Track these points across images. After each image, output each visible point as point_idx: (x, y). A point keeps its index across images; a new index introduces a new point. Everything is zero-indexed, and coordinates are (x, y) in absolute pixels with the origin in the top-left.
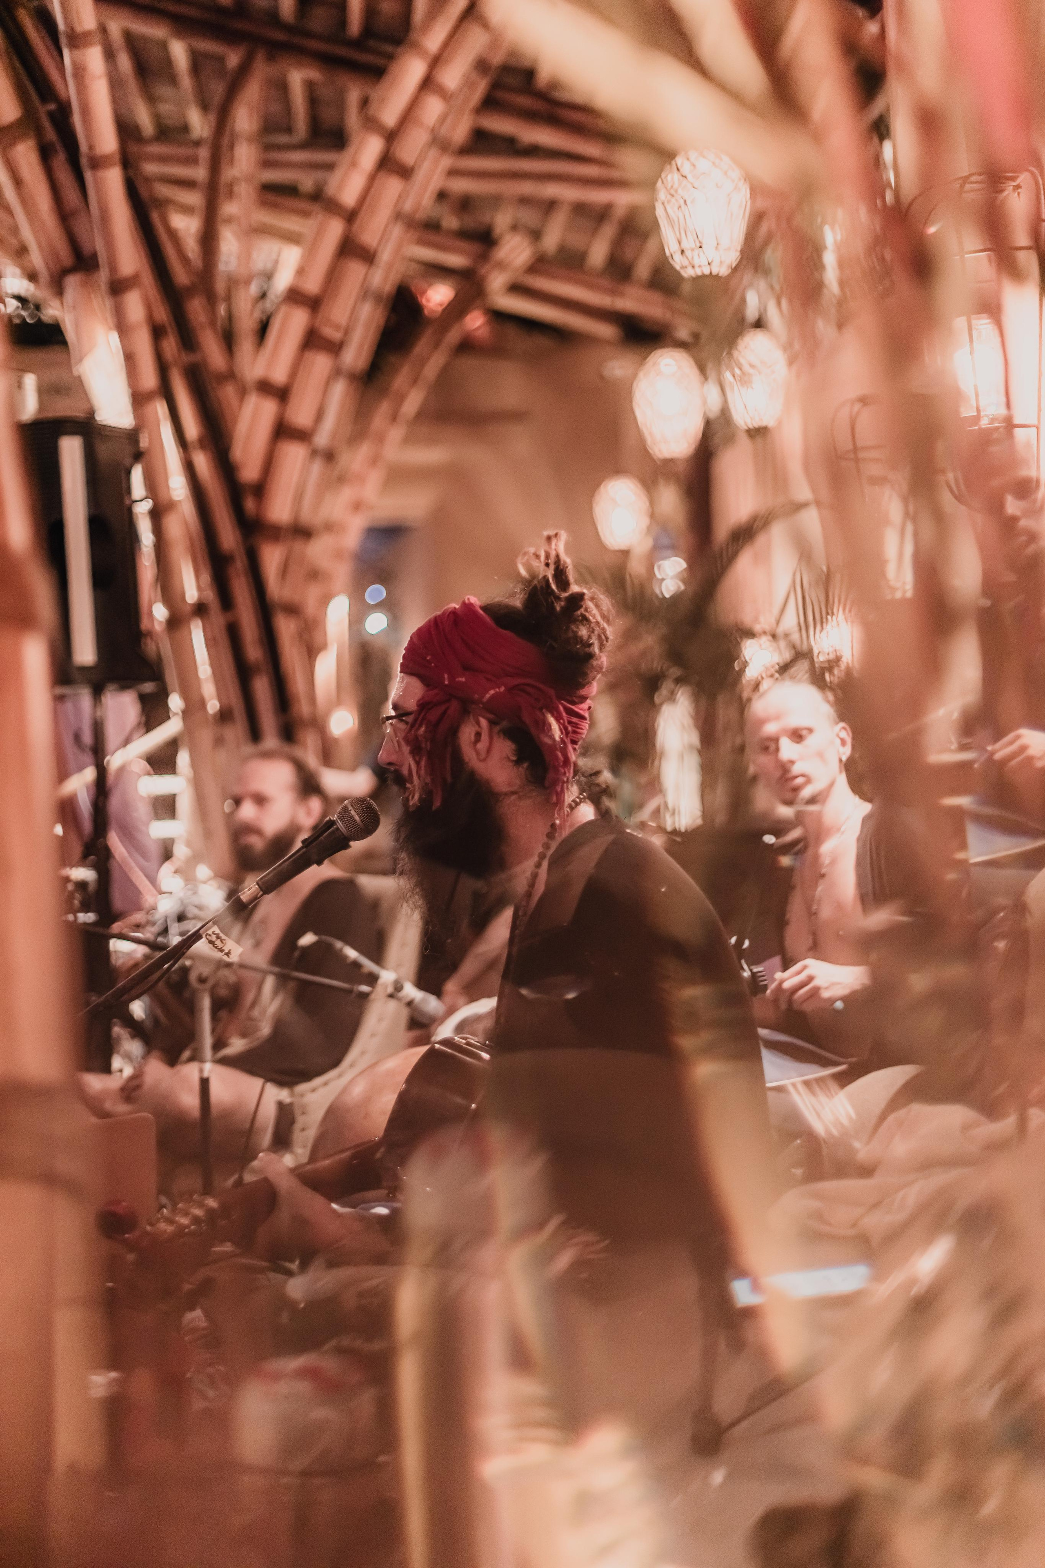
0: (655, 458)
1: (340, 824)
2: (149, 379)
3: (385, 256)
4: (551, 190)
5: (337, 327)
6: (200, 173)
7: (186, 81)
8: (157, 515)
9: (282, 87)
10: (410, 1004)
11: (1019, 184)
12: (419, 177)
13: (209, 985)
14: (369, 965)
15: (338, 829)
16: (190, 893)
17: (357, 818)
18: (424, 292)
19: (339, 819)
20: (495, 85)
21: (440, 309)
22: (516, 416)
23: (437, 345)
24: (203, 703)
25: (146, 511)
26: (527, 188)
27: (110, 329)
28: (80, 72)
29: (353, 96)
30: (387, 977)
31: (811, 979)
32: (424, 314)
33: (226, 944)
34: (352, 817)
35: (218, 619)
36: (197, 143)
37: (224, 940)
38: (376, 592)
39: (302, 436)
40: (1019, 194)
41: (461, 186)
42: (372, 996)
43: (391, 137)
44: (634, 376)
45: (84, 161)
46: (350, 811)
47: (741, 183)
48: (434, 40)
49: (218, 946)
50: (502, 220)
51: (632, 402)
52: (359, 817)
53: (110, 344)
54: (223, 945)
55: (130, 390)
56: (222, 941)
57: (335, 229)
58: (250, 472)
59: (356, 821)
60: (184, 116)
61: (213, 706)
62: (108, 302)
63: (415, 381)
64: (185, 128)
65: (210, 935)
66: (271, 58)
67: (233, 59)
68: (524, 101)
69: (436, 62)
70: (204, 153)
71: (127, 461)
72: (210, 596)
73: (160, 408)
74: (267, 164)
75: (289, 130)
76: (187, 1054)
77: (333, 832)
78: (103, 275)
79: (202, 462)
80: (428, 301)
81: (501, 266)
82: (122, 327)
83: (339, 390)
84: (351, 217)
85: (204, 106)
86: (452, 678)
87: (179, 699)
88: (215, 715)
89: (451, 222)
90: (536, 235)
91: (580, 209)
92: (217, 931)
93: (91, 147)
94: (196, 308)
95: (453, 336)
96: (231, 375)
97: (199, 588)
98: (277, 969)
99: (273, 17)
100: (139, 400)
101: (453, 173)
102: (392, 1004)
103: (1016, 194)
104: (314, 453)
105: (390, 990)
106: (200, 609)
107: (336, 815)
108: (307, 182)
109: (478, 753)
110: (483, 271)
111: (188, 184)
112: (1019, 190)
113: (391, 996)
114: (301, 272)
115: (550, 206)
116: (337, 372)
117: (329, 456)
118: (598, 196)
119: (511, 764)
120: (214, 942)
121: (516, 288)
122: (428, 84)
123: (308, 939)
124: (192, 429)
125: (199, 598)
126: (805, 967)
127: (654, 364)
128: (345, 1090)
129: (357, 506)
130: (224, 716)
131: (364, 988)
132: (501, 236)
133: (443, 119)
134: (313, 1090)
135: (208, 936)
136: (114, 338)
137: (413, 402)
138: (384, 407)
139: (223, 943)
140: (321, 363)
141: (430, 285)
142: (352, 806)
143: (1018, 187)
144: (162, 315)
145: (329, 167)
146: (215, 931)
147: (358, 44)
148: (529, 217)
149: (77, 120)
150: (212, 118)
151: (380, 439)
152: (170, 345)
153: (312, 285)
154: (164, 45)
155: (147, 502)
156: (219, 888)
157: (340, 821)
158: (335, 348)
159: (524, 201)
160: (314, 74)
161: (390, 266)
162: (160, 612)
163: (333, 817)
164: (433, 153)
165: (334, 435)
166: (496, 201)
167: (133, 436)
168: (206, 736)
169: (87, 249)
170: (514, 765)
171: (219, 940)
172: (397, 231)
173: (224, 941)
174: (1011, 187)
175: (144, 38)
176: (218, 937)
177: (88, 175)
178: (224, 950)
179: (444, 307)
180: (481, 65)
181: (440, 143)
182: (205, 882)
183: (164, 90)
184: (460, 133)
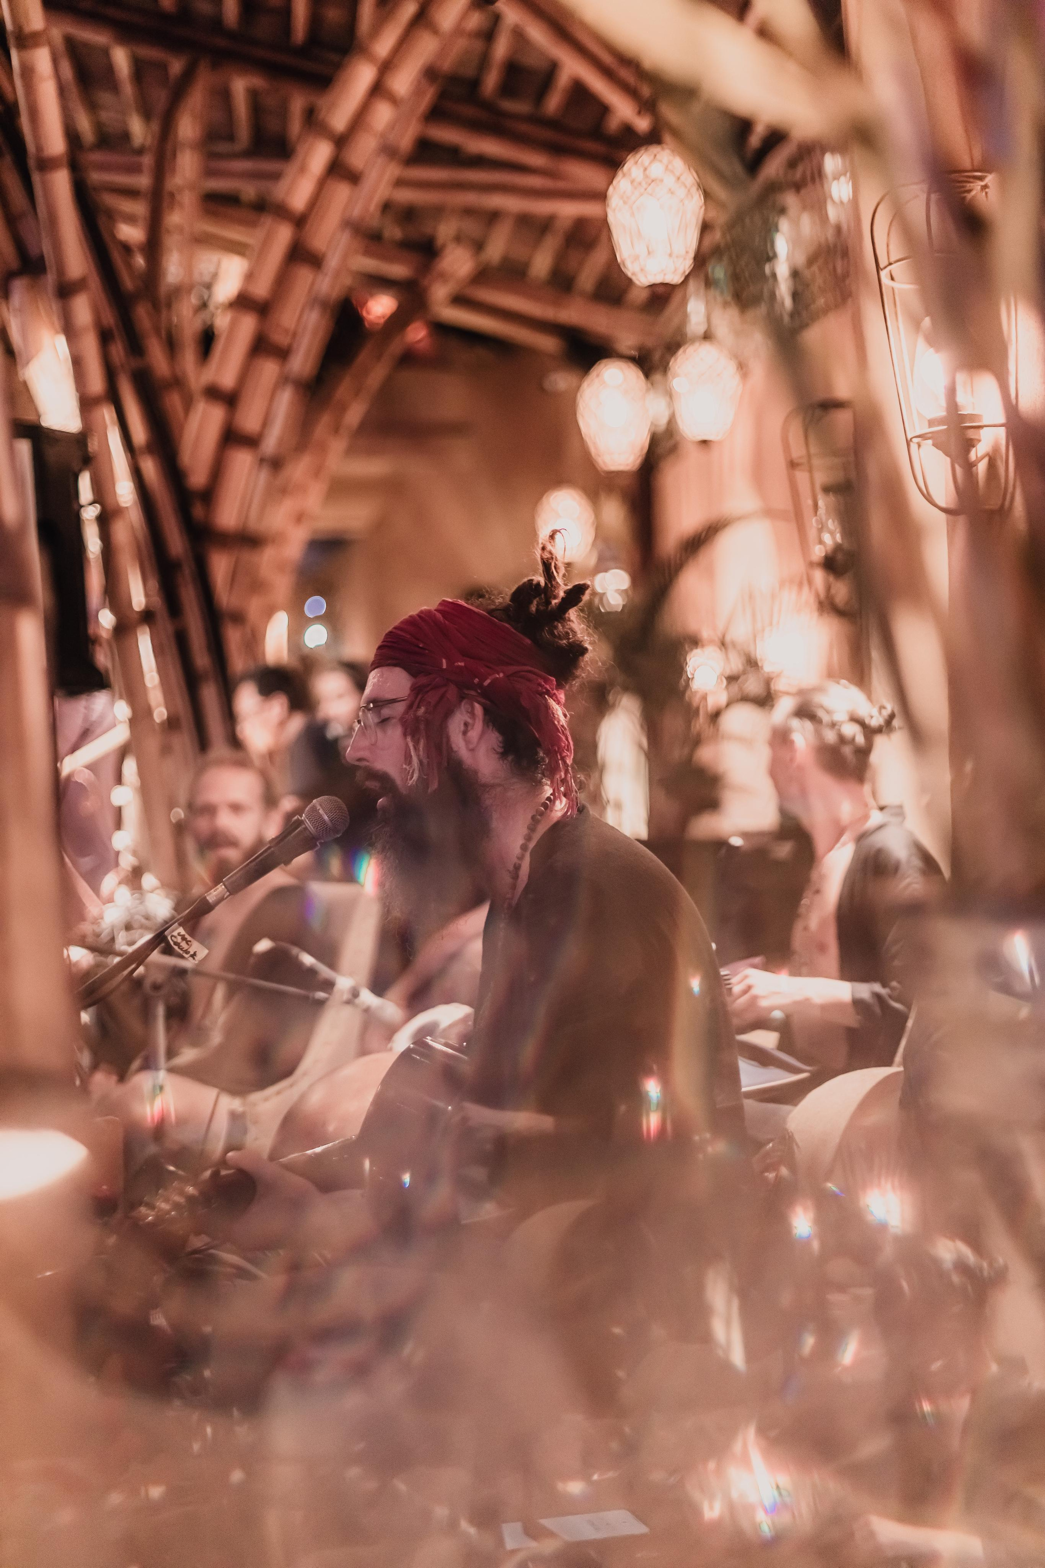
0: (599, 469)
1: (308, 824)
2: (96, 384)
3: (333, 262)
4: (496, 201)
5: (286, 331)
6: (143, 181)
7: (128, 89)
8: (104, 521)
9: (224, 96)
10: (367, 1010)
11: (987, 183)
12: (367, 184)
13: (164, 991)
14: (324, 971)
15: (306, 828)
16: (138, 902)
17: (326, 818)
18: (365, 303)
19: (307, 818)
20: (443, 95)
21: (382, 321)
22: (455, 429)
23: (379, 357)
24: (149, 712)
25: (94, 518)
26: (471, 198)
27: (57, 332)
28: (28, 72)
29: (297, 104)
30: (344, 983)
31: (749, 988)
32: (365, 326)
33: (191, 945)
34: (320, 816)
35: (165, 625)
36: (140, 151)
37: (190, 941)
38: (316, 605)
39: (251, 442)
40: (986, 193)
41: (406, 196)
42: (329, 1003)
43: (341, 142)
44: (578, 387)
45: (32, 163)
46: (319, 810)
47: (694, 190)
48: (383, 46)
49: (184, 948)
50: (445, 230)
51: (575, 414)
52: (328, 816)
53: (56, 348)
54: (189, 947)
55: (78, 394)
56: (187, 942)
57: (284, 234)
58: (198, 478)
59: (324, 820)
60: (125, 123)
61: (160, 713)
62: (55, 306)
63: (357, 393)
64: (126, 136)
65: (175, 937)
66: (216, 65)
67: (176, 66)
68: (469, 111)
69: (386, 67)
70: (147, 160)
71: (75, 466)
72: (158, 602)
73: (107, 414)
74: (209, 173)
75: (231, 137)
76: (136, 1064)
77: (301, 832)
78: (50, 279)
79: (150, 467)
80: (368, 313)
81: (443, 277)
82: (69, 330)
83: (286, 399)
84: (300, 222)
85: (147, 114)
86: (450, 662)
87: (126, 707)
88: (162, 724)
89: (394, 232)
90: (478, 246)
91: (524, 221)
92: (183, 932)
93: (39, 148)
94: (142, 313)
95: (395, 348)
96: (178, 382)
97: (147, 595)
98: (231, 976)
99: (216, 23)
100: (87, 404)
101: (400, 183)
102: (347, 1011)
103: (984, 193)
104: (262, 460)
105: (346, 997)
106: (147, 617)
107: (304, 815)
108: (249, 190)
109: (467, 742)
110: (426, 282)
111: (131, 193)
112: (987, 190)
113: (348, 1002)
114: (250, 277)
115: (493, 217)
116: (284, 380)
117: (276, 464)
118: (542, 207)
119: (497, 756)
120: (179, 943)
121: (460, 300)
122: (377, 90)
123: (263, 945)
124: (140, 433)
125: (147, 606)
126: (746, 977)
127: (598, 376)
128: (303, 1097)
129: (299, 518)
130: (172, 724)
131: (321, 995)
132: (444, 246)
133: (392, 126)
134: (266, 1099)
135: (173, 938)
136: (61, 342)
137: (355, 414)
138: (325, 420)
139: (188, 944)
140: (269, 369)
141: (372, 295)
142: (321, 805)
143: (985, 187)
144: (109, 319)
145: (276, 176)
146: (180, 933)
147: (304, 51)
148: (471, 227)
149: (24, 121)
150: (155, 126)
151: (322, 449)
152: (118, 350)
153: (261, 289)
154: (106, 53)
155: (95, 507)
156: (167, 896)
157: (309, 821)
158: (283, 354)
159: (468, 212)
160: (257, 81)
161: (337, 274)
162: (106, 619)
163: (301, 817)
164: (380, 161)
165: (281, 442)
166: (438, 212)
167: (81, 440)
168: (152, 744)
169: (33, 251)
170: (500, 758)
171: (185, 942)
172: (344, 239)
173: (189, 943)
174: (979, 188)
175: (86, 45)
176: (184, 938)
177: (36, 178)
178: (189, 952)
179: (386, 318)
180: (430, 73)
181: (389, 151)
182: (152, 892)
183: (105, 97)
184: (406, 141)
